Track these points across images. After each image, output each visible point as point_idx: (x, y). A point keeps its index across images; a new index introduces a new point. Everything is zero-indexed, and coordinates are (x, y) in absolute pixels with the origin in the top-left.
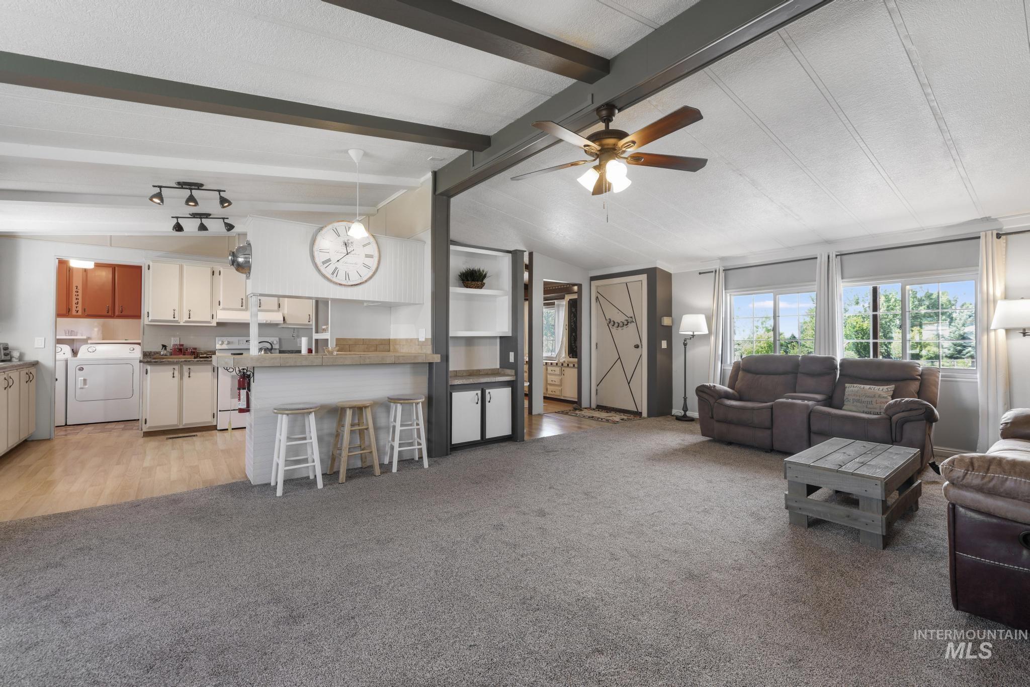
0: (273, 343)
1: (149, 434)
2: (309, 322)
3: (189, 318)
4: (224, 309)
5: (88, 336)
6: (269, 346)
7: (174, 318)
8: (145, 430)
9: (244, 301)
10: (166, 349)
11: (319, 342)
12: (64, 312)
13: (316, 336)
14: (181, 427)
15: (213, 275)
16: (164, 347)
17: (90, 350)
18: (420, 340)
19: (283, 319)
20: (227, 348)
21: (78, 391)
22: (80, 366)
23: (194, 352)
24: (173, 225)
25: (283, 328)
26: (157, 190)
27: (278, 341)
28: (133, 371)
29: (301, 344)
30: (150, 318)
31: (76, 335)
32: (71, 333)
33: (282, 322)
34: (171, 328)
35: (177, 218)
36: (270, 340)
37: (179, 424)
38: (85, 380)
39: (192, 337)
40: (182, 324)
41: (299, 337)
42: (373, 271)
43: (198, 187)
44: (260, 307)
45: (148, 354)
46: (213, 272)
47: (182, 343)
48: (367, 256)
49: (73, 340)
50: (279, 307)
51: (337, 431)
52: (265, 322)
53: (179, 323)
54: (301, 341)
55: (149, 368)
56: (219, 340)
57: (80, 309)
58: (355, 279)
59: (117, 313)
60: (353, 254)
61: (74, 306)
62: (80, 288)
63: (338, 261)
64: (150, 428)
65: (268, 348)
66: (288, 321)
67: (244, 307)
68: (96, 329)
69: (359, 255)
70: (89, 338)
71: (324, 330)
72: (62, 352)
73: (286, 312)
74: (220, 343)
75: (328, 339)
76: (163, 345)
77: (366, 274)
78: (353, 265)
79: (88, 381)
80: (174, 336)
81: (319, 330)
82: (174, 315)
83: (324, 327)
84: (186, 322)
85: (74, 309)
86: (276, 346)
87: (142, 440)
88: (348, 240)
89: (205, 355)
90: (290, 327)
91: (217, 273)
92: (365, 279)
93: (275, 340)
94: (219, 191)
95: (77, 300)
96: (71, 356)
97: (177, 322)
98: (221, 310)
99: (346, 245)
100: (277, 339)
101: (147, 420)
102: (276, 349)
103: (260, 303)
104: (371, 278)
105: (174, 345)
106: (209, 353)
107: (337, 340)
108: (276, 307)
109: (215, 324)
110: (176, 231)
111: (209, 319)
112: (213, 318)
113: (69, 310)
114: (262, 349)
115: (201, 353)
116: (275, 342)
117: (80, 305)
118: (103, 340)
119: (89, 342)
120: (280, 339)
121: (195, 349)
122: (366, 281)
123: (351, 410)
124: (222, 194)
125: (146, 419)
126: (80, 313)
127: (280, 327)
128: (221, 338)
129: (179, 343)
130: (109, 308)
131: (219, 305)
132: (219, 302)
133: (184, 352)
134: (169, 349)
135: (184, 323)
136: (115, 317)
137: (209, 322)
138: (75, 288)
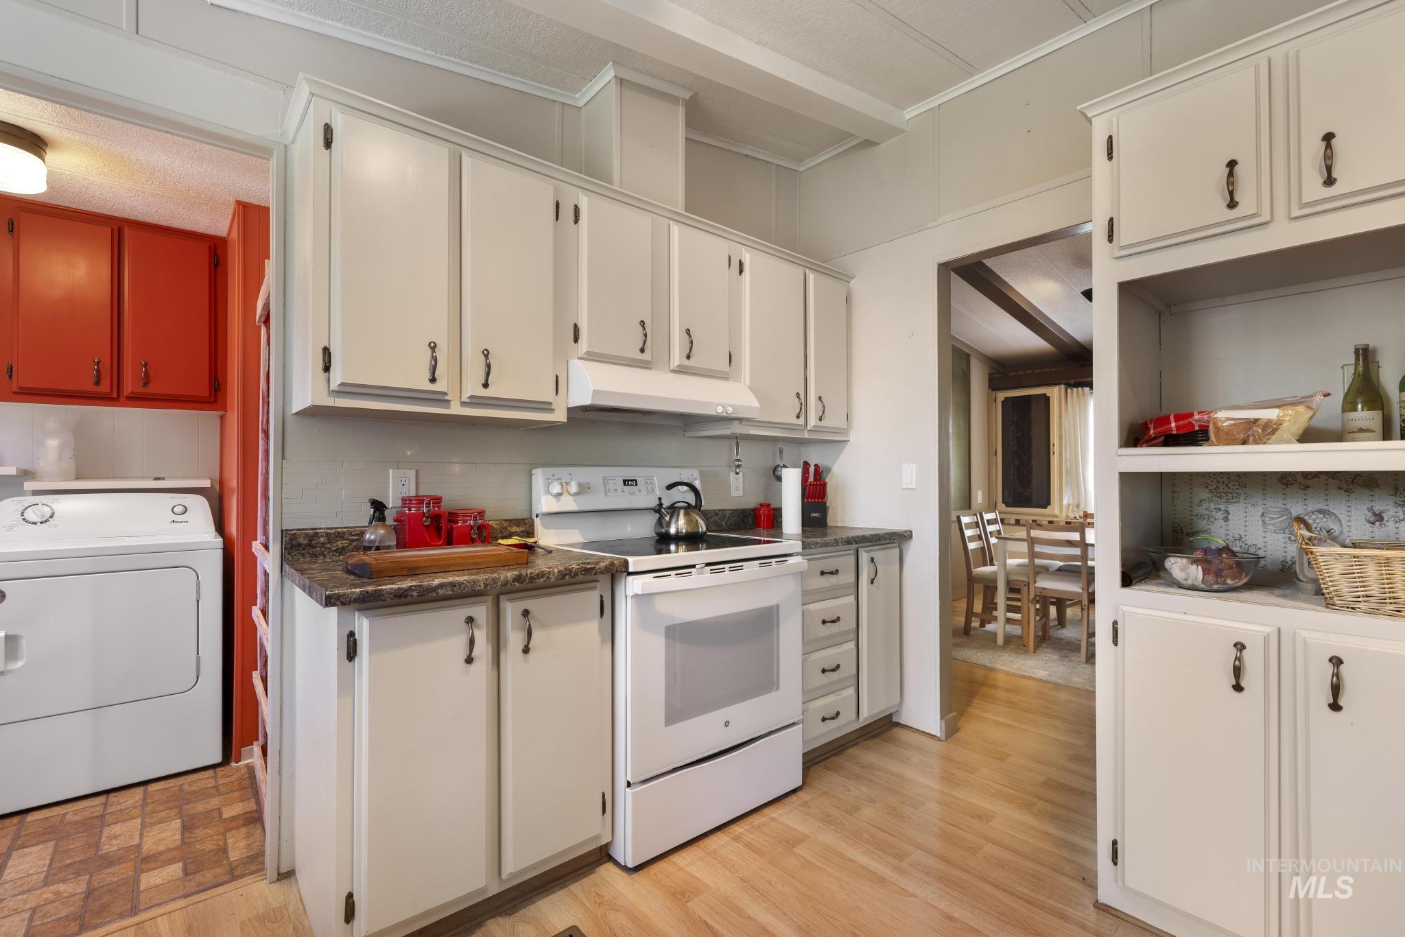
2: (798, 417)
3: (486, 385)
4: (591, 357)
5: (26, 465)
7: (433, 380)
9: (648, 331)
10: (382, 519)
15: (557, 218)
16: (379, 507)
20: (574, 508)
23: (479, 529)
27: (700, 480)
28: (198, 592)
40: (456, 409)
44: (687, 357)
45: (303, 541)
46: (558, 207)
50: (730, 364)
52: (719, 411)
53: (448, 403)
55: (363, 625)
56: (552, 479)
59: (128, 388)
65: (690, 507)
67: (646, 356)
76: (373, 502)
80: (397, 465)
82: (433, 370)
84: (475, 401)
91: (567, 213)
93: (693, 478)
97: (440, 398)
98: (581, 358)
100: (697, 474)
103: (691, 341)
105: (406, 501)
106: (514, 529)
109: (560, 415)
111: (542, 392)
112: (557, 393)
114: (679, 509)
116: (698, 485)
118: (79, 477)
119: (30, 484)
120: (701, 477)
128: (562, 468)
129: (413, 493)
130: (100, 365)
131: (576, 340)
132: (576, 327)
133: (450, 532)
134: (390, 515)
135: (463, 404)
136: (122, 399)
137: (546, 407)
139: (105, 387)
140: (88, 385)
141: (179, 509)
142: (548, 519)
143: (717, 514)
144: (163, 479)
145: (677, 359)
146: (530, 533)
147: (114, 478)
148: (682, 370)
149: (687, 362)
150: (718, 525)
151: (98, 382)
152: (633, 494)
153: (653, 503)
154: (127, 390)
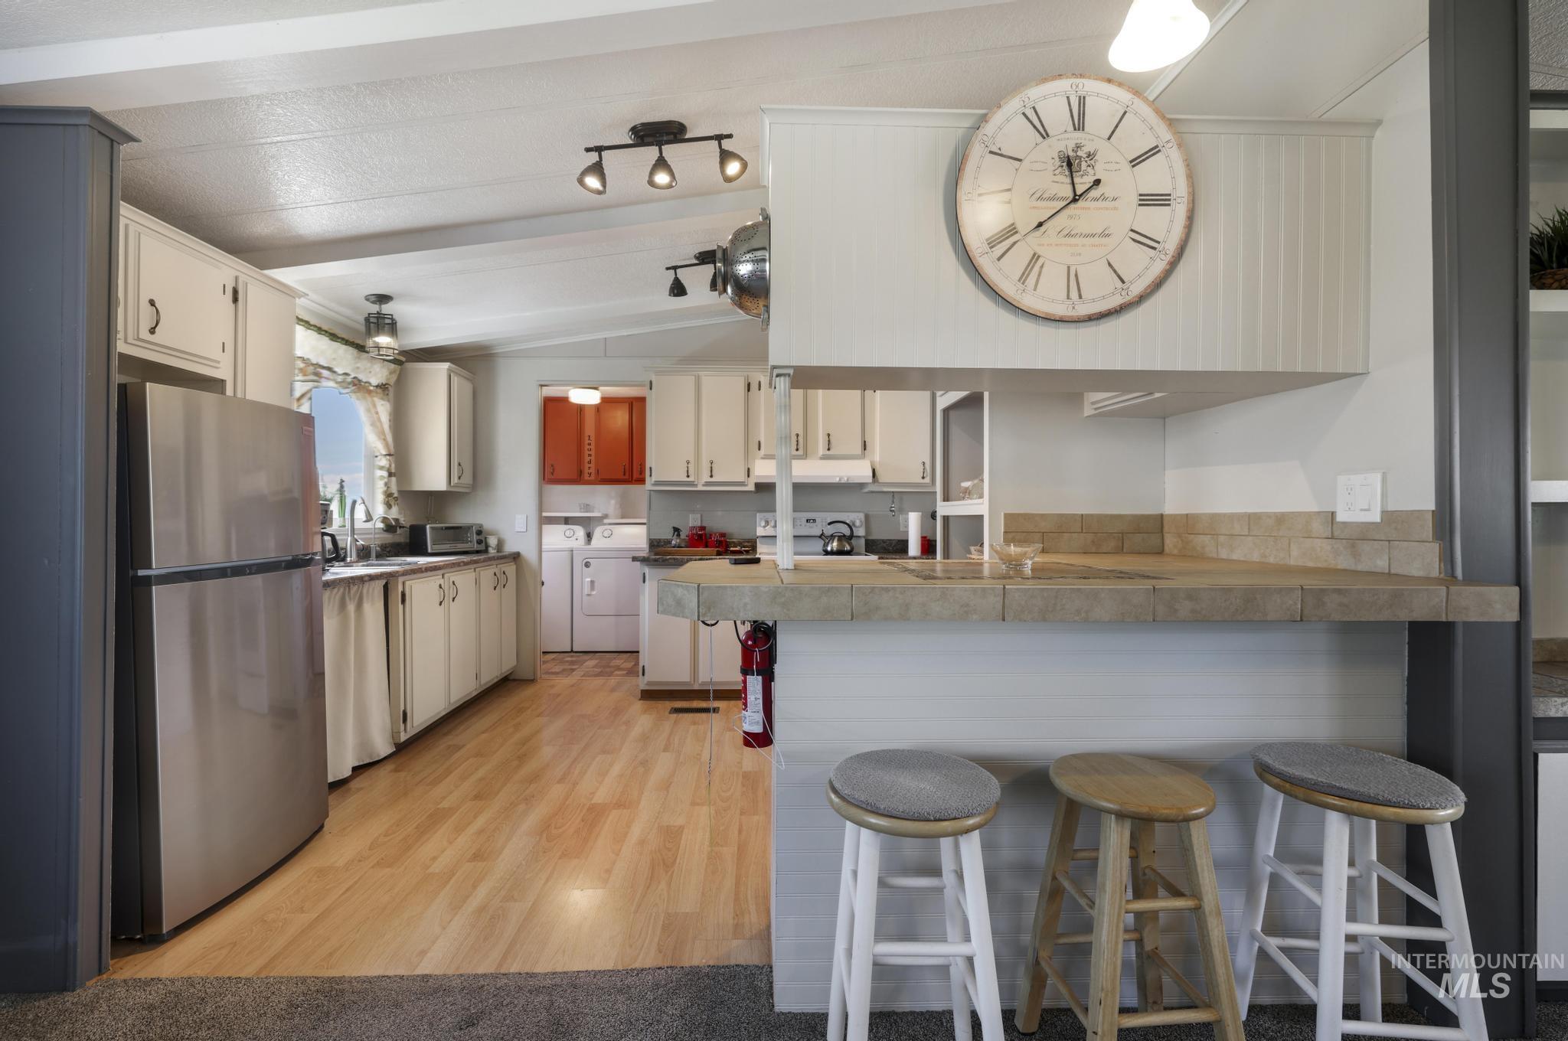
0: (854, 524)
1: (651, 695)
2: (923, 478)
3: (711, 476)
4: (767, 457)
5: (604, 512)
6: (846, 531)
7: (688, 476)
8: (643, 687)
9: (801, 439)
10: (679, 535)
11: (951, 520)
13: (943, 509)
14: (696, 687)
15: (749, 390)
16: (676, 530)
17: (606, 534)
18: (1341, 517)
19: (871, 474)
21: (585, 598)
22: (587, 560)
23: (721, 542)
24: (669, 286)
25: (872, 492)
26: (593, 157)
27: (863, 519)
29: (907, 526)
30: (654, 479)
31: (593, 512)
32: (587, 507)
33: (870, 480)
34: (684, 495)
35: (675, 268)
36: (848, 517)
37: (693, 682)
38: (592, 582)
39: (720, 513)
40: (700, 488)
41: (903, 511)
42: (1168, 258)
43: (675, 137)
44: (829, 449)
45: (656, 544)
46: (749, 385)
47: (704, 525)
48: (1149, 200)
49: (589, 518)
50: (865, 449)
51: (1054, 878)
52: (837, 480)
53: (696, 485)
54: (907, 520)
55: (647, 570)
56: (761, 519)
57: (592, 470)
58: (1101, 293)
59: (635, 475)
60: (1096, 199)
61: (587, 465)
62: (592, 438)
63: (1040, 225)
64: (649, 683)
65: (844, 536)
66: (883, 477)
67: (800, 452)
68: (613, 502)
69: (1115, 199)
70: (606, 516)
71: (967, 494)
72: (575, 537)
73: (877, 458)
74: (763, 524)
75: (981, 517)
76: (674, 528)
77: (1142, 267)
78: (1096, 240)
79: (596, 584)
80: (693, 512)
81: (953, 492)
82: (688, 471)
83: (966, 484)
84: (707, 484)
85: (586, 471)
86: (860, 532)
87: (639, 705)
88: (1078, 147)
89: (738, 549)
90: (885, 489)
91: (755, 386)
92: (1137, 289)
93: (857, 518)
94: (719, 138)
95: (590, 457)
96: (583, 543)
97: (691, 484)
98: (762, 458)
99: (1070, 165)
100: (862, 516)
101: (645, 668)
102: (859, 537)
103: (829, 441)
104: (1158, 284)
105: (692, 528)
106: (746, 544)
107: (1010, 518)
108: (858, 450)
109: (751, 487)
110: (675, 295)
111: (740, 476)
112: (748, 476)
113: (581, 473)
114: (835, 536)
115: (734, 542)
116: (858, 523)
117: (592, 465)
118: (622, 518)
119: (606, 521)
120: (867, 517)
121: (723, 535)
122: (1141, 299)
123: (1127, 825)
124: (727, 144)
125: (644, 666)
126: (593, 477)
127: (866, 490)
128: (765, 514)
129: (699, 525)
131: (759, 449)
132: (759, 442)
133: (707, 542)
134: (683, 535)
135: (703, 485)
136: (633, 481)
137: (742, 484)
138: (587, 438)
139: (627, 477)
142: (764, 539)
143: (884, 542)
145: (821, 450)
146: (754, 548)
147: (635, 518)
148: (824, 458)
149: (828, 452)
150: (885, 549)
151: (624, 475)
152: (811, 527)
153: (819, 533)
154: (635, 477)
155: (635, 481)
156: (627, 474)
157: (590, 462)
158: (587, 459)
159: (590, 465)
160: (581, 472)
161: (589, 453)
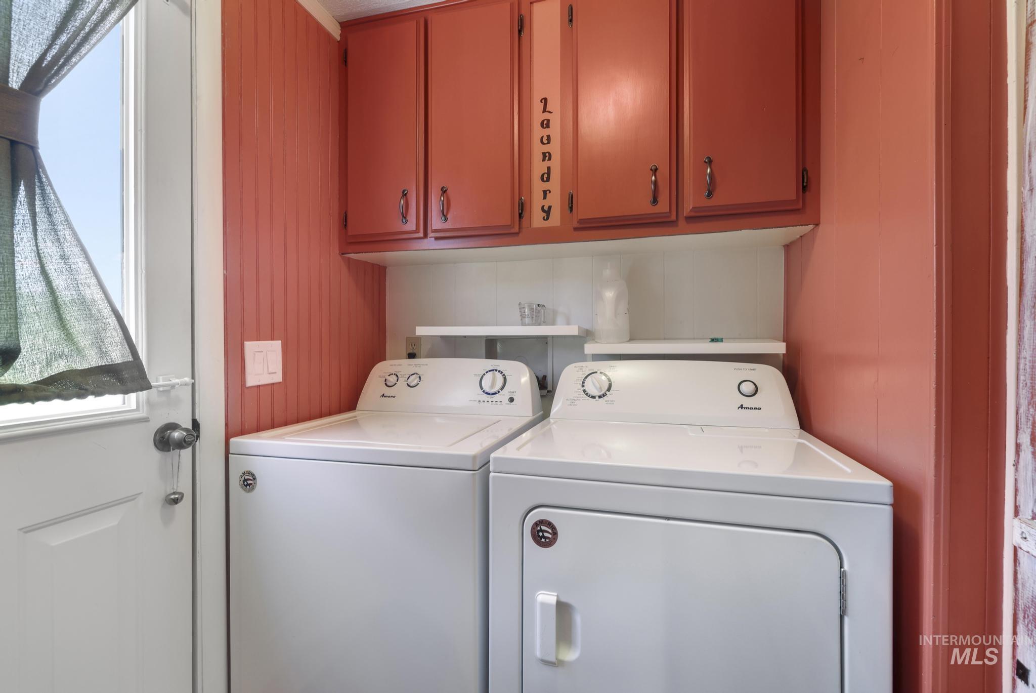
5: (586, 326)
12: (504, 218)
28: (843, 596)
31: (553, 323)
32: (538, 313)
38: (563, 609)
49: (544, 340)
57: (555, 201)
59: (691, 201)
61: (538, 187)
68: (609, 295)
70: (587, 335)
72: (504, 396)
85: (537, 201)
95: (547, 163)
113: (522, 210)
117: (555, 185)
118: (632, 339)
126: (556, 220)
130: (657, 173)
136: (682, 223)
138: (538, 106)
139: (663, 206)
140: (641, 205)
141: (747, 388)
144: (721, 340)
147: (664, 339)
151: (655, 201)
154: (689, 205)
155: (689, 219)
156: (664, 197)
157: (546, 177)
158: (539, 167)
159: (546, 186)
160: (522, 206)
161: (546, 148)
